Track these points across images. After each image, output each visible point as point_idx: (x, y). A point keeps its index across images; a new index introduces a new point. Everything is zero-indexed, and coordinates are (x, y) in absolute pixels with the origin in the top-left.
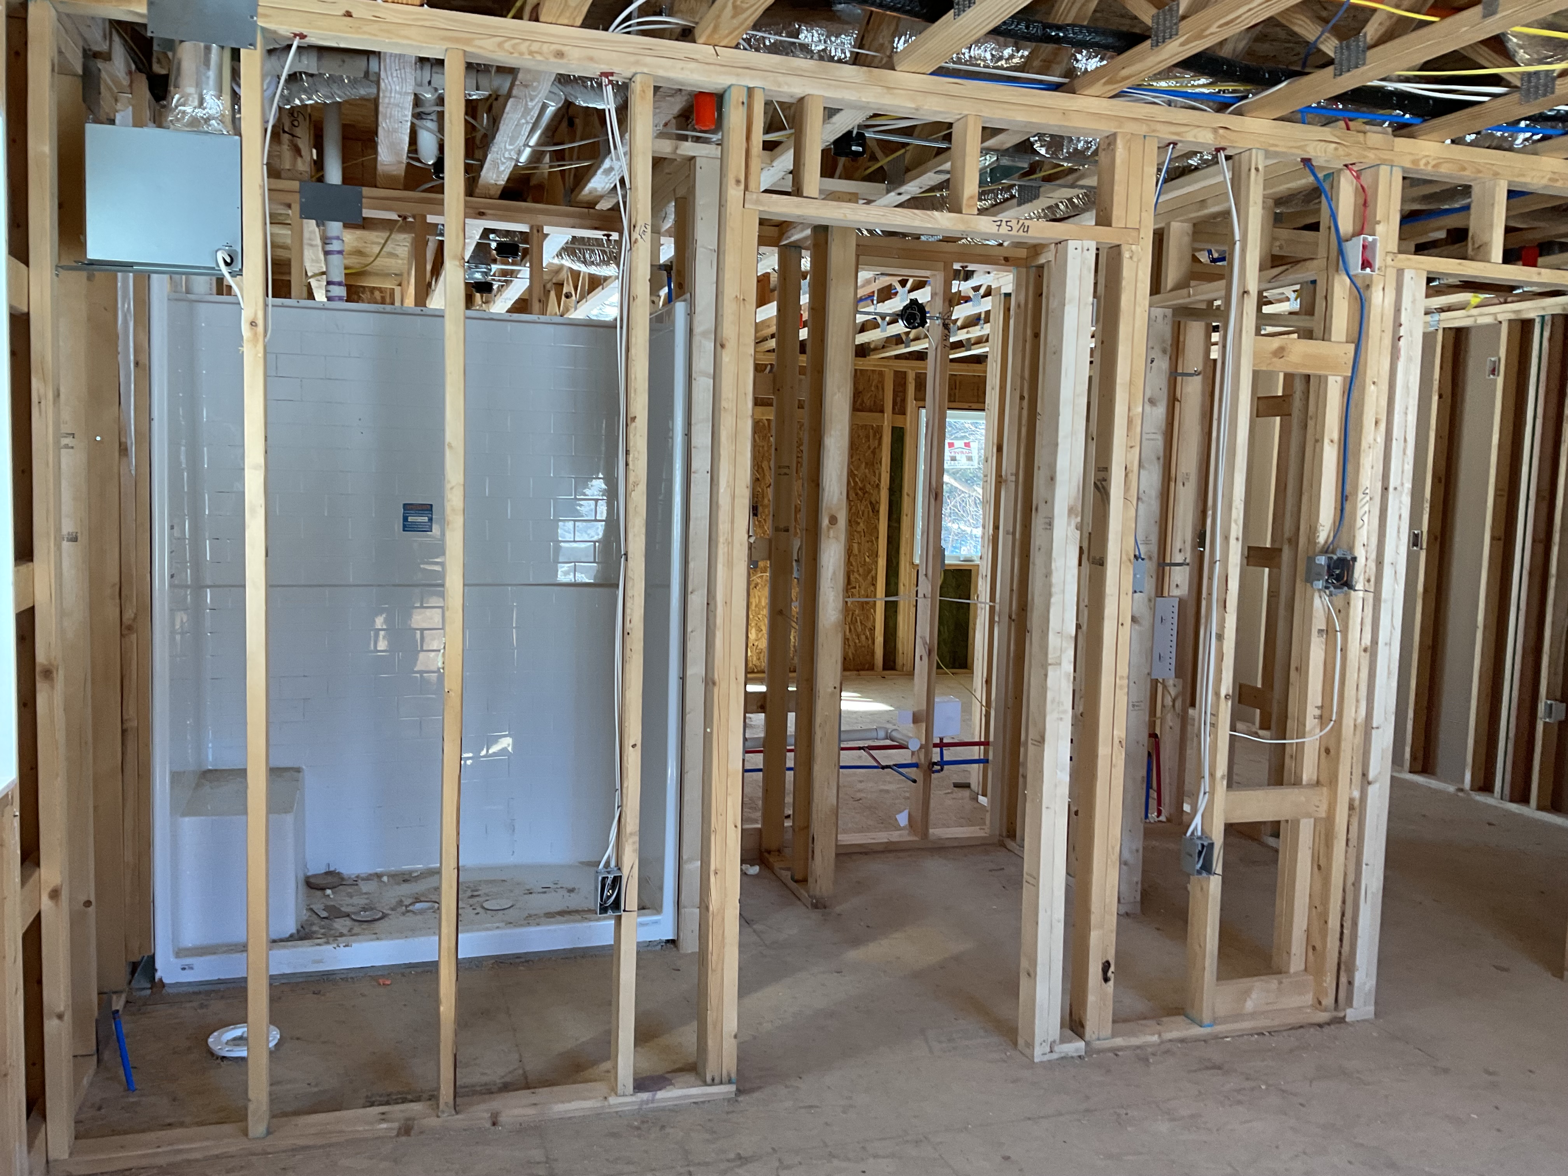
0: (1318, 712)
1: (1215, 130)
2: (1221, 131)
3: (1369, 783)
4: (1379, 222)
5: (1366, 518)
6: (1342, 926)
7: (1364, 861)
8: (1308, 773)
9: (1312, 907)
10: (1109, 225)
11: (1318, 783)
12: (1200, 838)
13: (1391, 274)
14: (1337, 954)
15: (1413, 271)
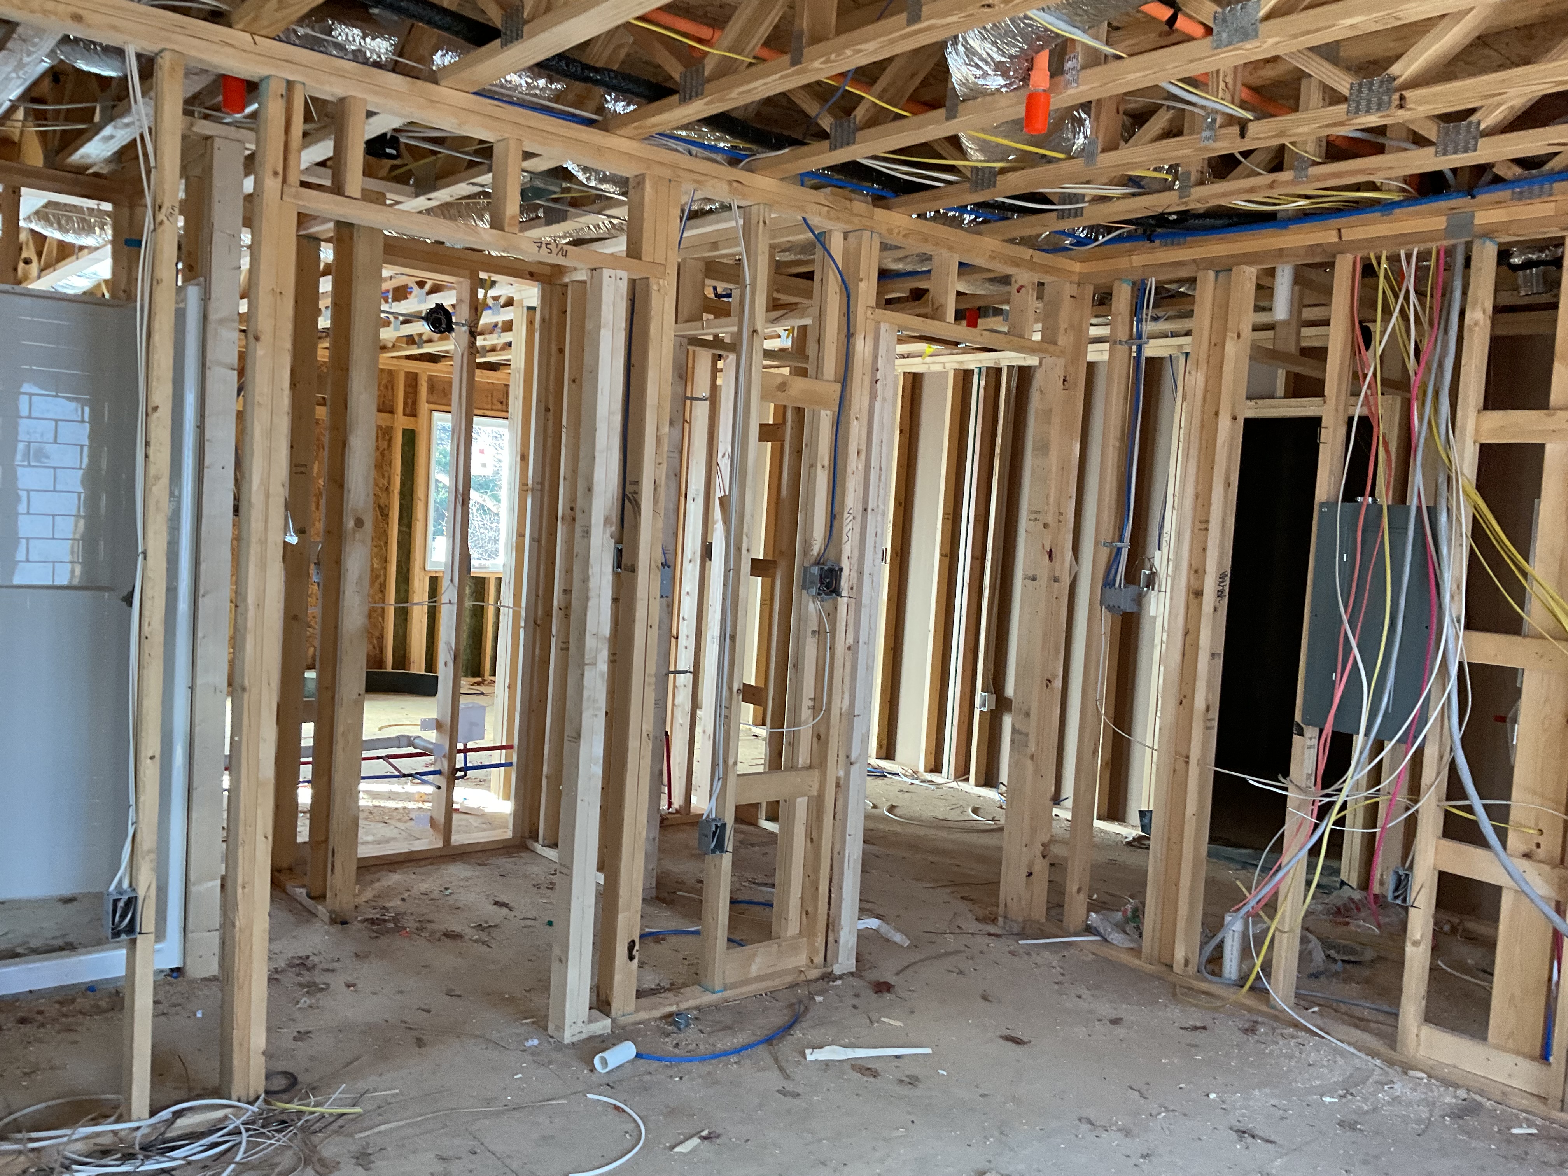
0: (811, 703)
1: (730, 183)
2: (735, 184)
3: (852, 764)
4: (861, 280)
5: (850, 534)
6: (830, 891)
7: (848, 832)
8: (803, 758)
9: (806, 875)
10: (640, 259)
11: (811, 767)
12: (714, 820)
13: (871, 325)
14: (826, 917)
15: (887, 325)
